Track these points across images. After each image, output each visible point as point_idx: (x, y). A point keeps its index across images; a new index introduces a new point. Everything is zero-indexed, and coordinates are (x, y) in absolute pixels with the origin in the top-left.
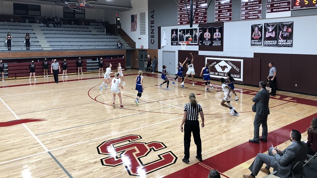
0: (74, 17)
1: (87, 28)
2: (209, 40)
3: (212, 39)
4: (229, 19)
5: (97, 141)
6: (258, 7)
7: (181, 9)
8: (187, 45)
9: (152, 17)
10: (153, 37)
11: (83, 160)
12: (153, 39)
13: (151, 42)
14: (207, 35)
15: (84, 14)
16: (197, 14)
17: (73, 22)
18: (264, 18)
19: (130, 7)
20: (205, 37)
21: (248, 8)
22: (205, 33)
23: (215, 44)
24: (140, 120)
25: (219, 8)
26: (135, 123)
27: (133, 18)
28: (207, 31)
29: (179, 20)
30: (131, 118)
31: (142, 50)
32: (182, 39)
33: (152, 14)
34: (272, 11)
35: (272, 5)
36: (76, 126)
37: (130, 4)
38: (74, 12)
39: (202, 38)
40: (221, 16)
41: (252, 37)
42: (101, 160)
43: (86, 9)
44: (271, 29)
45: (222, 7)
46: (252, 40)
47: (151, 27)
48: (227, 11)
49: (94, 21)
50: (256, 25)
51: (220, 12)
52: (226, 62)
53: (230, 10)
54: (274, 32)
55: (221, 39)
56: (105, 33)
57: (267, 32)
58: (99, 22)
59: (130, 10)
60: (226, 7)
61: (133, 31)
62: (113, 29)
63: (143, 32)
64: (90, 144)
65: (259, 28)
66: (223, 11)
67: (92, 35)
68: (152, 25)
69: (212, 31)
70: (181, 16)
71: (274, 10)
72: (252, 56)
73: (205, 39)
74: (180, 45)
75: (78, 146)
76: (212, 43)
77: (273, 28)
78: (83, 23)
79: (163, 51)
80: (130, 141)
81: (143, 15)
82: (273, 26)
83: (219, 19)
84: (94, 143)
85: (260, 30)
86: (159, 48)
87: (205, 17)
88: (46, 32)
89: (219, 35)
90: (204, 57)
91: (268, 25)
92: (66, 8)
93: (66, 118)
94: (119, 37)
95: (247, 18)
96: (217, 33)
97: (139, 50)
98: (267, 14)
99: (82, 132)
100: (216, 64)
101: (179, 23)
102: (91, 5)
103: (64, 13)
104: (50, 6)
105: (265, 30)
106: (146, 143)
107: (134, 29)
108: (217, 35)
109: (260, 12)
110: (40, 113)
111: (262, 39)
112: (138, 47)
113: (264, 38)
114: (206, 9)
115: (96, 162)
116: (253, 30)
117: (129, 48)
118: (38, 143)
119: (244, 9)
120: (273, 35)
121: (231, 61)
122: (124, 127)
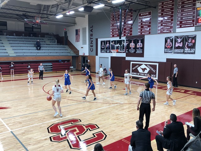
0: (33, 31)
1: (43, 39)
2: (134, 48)
3: (135, 48)
4: (148, 33)
5: (48, 124)
6: (170, 24)
7: (113, 25)
8: (117, 52)
9: (91, 31)
10: (92, 46)
11: (37, 138)
12: (92, 48)
13: (91, 50)
14: (132, 45)
15: (40, 28)
16: (125, 29)
17: (32, 35)
18: (175, 32)
19: (75, 23)
20: (131, 46)
21: (163, 25)
22: (131, 44)
23: (138, 52)
24: (80, 108)
25: (142, 24)
26: (76, 110)
27: (77, 31)
28: (132, 41)
29: (112, 33)
30: (74, 107)
31: (84, 57)
33: (91, 29)
34: (181, 27)
35: (181, 22)
36: (33, 112)
37: (75, 21)
38: (33, 28)
39: (128, 47)
40: (143, 30)
41: (165, 46)
42: (50, 137)
43: (42, 25)
44: (179, 40)
45: (144, 24)
46: (165, 48)
47: (91, 38)
48: (147, 26)
49: (47, 34)
50: (168, 37)
51: (142, 27)
52: (146, 65)
53: (149, 26)
54: (182, 43)
55: (143, 48)
56: (56, 43)
57: (177, 43)
58: (52, 35)
59: (74, 25)
60: (146, 23)
61: (77, 42)
62: (63, 41)
63: (84, 43)
64: (43, 126)
65: (170, 40)
66: (144, 27)
67: (47, 44)
68: (92, 37)
69: (136, 42)
70: (113, 31)
71: (182, 26)
72: (165, 61)
73: (130, 48)
74: (112, 52)
75: (33, 127)
76: (136, 51)
77: (181, 40)
78: (40, 35)
79: (100, 57)
81: (84, 29)
82: (181, 38)
83: (141, 33)
84: (46, 125)
85: (172, 41)
86: (97, 55)
87: (131, 31)
88: (11, 42)
89: (141, 45)
90: (130, 61)
91: (177, 37)
92: (26, 24)
93: (26, 107)
94: (67, 46)
95: (162, 32)
96: (140, 43)
97: (81, 56)
98: (177, 29)
99: (37, 117)
100: (138, 67)
101: (111, 36)
102: (44, 22)
103: (25, 28)
104: (14, 23)
105: (175, 41)
106: (84, 125)
107: (77, 40)
108: (139, 45)
109: (171, 27)
110: (6, 102)
111: (172, 48)
112: (81, 54)
113: (174, 47)
114: (132, 25)
115: (46, 139)
116: (166, 41)
117: (74, 55)
118: (4, 125)
119: (160, 25)
120: (181, 45)
121: (149, 65)
122: (68, 113)
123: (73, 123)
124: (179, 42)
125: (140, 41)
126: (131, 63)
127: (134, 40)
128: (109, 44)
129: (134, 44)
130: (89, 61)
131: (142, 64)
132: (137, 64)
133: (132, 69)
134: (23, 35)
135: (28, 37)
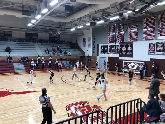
0: (55, 39)
1: (61, 45)
3: (126, 51)
4: (136, 40)
5: (66, 104)
6: (153, 33)
7: (110, 35)
8: (113, 54)
9: (94, 39)
10: (94, 49)
11: (59, 114)
12: (94, 50)
13: (94, 52)
14: (124, 48)
15: (60, 38)
16: (119, 37)
17: (54, 42)
18: (156, 39)
19: (83, 34)
20: (123, 50)
21: (147, 34)
23: (128, 53)
24: (87, 94)
25: (131, 34)
26: (85, 95)
27: (84, 40)
28: (124, 46)
29: (109, 40)
30: (83, 92)
31: (89, 57)
32: (110, 51)
33: (94, 37)
34: (161, 35)
35: (161, 32)
36: (55, 95)
37: (83, 32)
38: (55, 37)
39: (121, 50)
40: (132, 38)
41: (149, 50)
42: (68, 114)
43: (61, 35)
44: (160, 45)
45: (133, 33)
46: (149, 51)
48: (135, 35)
49: (64, 41)
50: (151, 43)
51: (131, 36)
53: (137, 35)
54: (162, 47)
56: (70, 47)
57: (158, 47)
58: (67, 42)
59: (82, 36)
60: (135, 33)
61: (84, 46)
62: (75, 46)
63: (89, 47)
64: (62, 105)
65: (153, 45)
66: (133, 36)
67: (64, 48)
68: (94, 43)
69: (127, 47)
70: (110, 39)
72: (149, 60)
73: (123, 51)
74: (109, 54)
75: (56, 106)
76: (127, 53)
77: (162, 45)
79: (100, 57)
80: (82, 105)
81: (89, 38)
83: (131, 40)
84: (64, 105)
86: (98, 55)
87: (123, 39)
88: (41, 47)
89: (130, 49)
90: (122, 60)
91: (159, 43)
92: (50, 34)
93: (50, 91)
94: (77, 50)
95: (146, 40)
96: (130, 48)
97: (87, 56)
98: (158, 37)
99: (58, 98)
100: (129, 64)
101: (109, 42)
102: (63, 33)
103: (50, 37)
104: (43, 34)
105: (157, 46)
106: (91, 106)
107: (84, 45)
108: (129, 48)
109: (154, 36)
110: (38, 88)
111: (155, 51)
112: (86, 55)
113: (156, 50)
114: (124, 35)
115: (65, 115)
116: (150, 46)
117: (82, 55)
118: (37, 103)
119: (145, 34)
121: (137, 63)
122: (79, 97)
123: (83, 104)
124: (160, 46)
125: (130, 46)
126: (124, 61)
127: (125, 45)
128: (107, 48)
129: (125, 48)
130: (92, 60)
131: (131, 63)
132: (127, 63)
133: (124, 66)
134: (48, 42)
135: (51, 44)
